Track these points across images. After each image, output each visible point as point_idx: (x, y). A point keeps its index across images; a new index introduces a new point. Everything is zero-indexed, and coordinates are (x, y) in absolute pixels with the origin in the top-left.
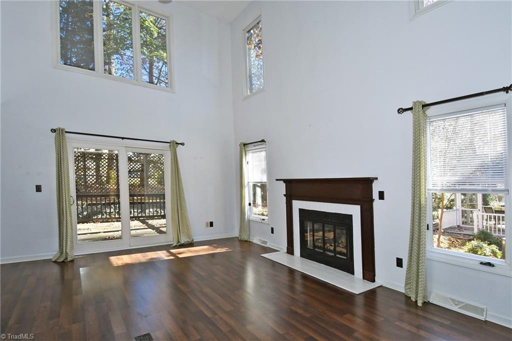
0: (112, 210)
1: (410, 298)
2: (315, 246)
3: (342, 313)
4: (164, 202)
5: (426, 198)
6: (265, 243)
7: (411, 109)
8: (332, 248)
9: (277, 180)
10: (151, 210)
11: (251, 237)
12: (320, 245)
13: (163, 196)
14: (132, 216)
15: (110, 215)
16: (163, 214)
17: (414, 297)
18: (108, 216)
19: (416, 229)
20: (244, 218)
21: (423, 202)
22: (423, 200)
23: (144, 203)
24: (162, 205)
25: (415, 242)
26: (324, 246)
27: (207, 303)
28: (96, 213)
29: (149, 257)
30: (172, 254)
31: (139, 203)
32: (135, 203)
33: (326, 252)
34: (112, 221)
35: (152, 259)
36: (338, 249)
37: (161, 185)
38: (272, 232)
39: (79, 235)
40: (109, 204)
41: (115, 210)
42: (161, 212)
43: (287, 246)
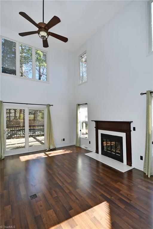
0: (21, 133)
1: (145, 173)
2: (107, 150)
3: (116, 182)
4: (44, 128)
5: (151, 131)
6: (86, 148)
7: (146, 93)
8: (114, 151)
9: (92, 121)
10: (38, 132)
11: (81, 145)
12: (109, 149)
13: (43, 126)
14: (30, 135)
15: (20, 135)
16: (43, 134)
17: (147, 173)
18: (19, 136)
19: (148, 144)
20: (78, 137)
21: (150, 133)
22: (150, 132)
23: (35, 129)
24: (43, 130)
25: (147, 150)
26: (111, 150)
27: (61, 179)
28: (14, 134)
29: (37, 157)
30: (46, 155)
31: (33, 129)
32: (31, 129)
33: (112, 153)
34: (21, 138)
35: (38, 157)
36: (117, 151)
37: (43, 119)
38: (90, 143)
39: (7, 145)
40: (20, 130)
41: (22, 132)
42: (42, 133)
43: (95, 149)
